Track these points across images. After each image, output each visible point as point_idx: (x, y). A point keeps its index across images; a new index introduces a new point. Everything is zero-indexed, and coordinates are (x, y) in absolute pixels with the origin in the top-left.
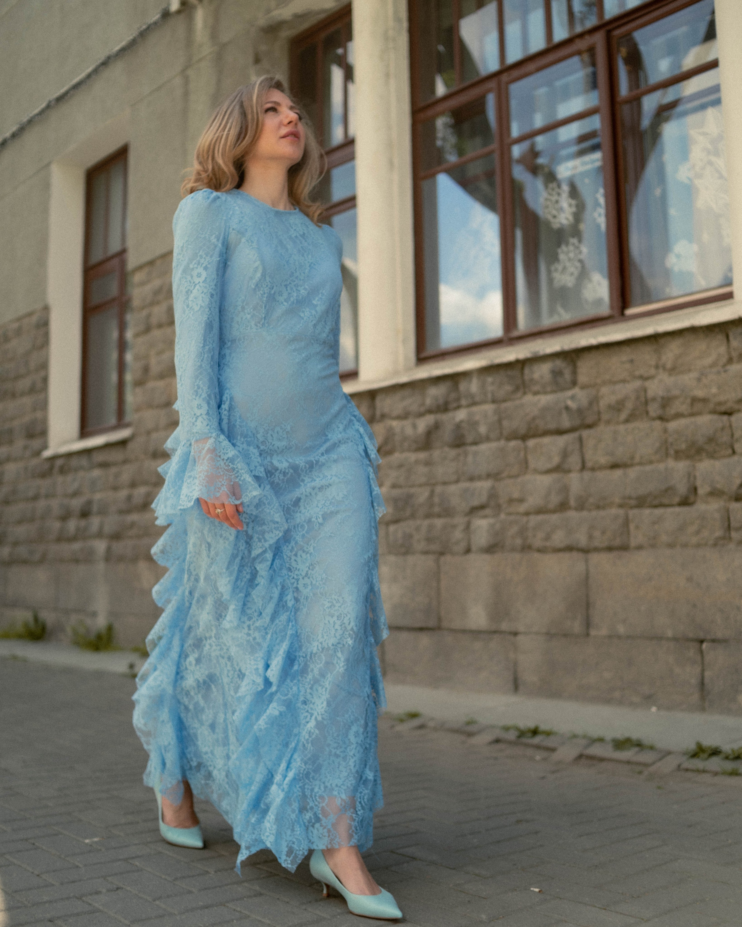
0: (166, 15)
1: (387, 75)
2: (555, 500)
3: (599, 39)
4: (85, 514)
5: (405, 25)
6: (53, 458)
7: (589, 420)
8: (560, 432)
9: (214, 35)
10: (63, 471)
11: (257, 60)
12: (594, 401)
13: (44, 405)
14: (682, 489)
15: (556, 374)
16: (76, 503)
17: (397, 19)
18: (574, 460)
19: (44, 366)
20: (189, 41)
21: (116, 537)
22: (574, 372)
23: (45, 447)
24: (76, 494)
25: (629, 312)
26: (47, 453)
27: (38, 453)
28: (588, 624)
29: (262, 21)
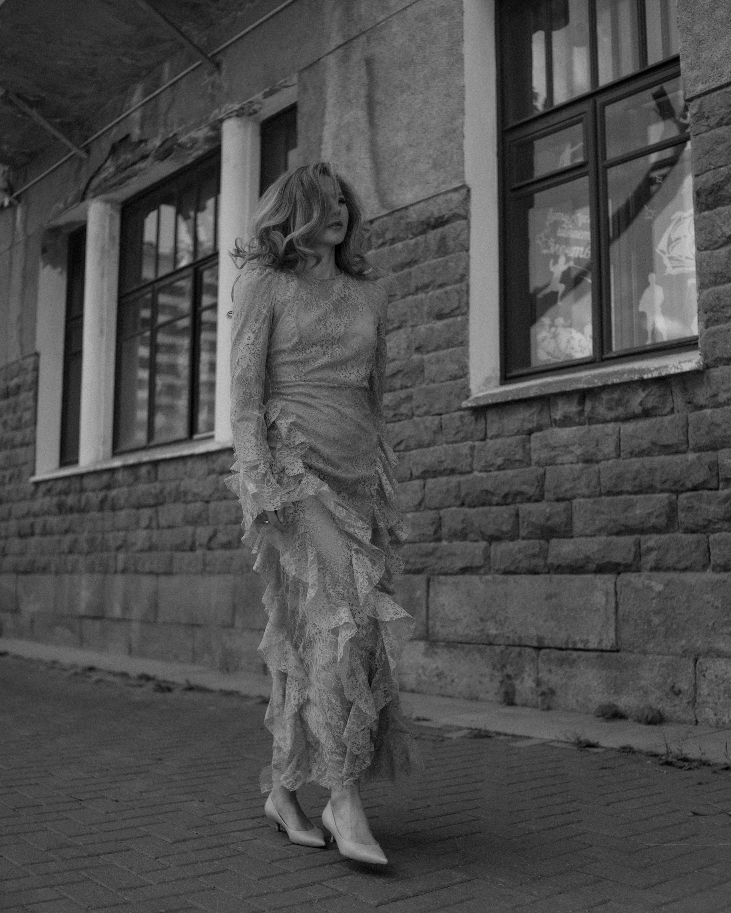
0: (3, 207)
5: (118, 240)
7: (161, 500)
8: (149, 507)
9: (25, 227)
14: (189, 541)
15: (149, 473)
17: (112, 238)
18: (154, 524)
20: (13, 228)
22: (156, 473)
25: (196, 437)
29: (46, 225)
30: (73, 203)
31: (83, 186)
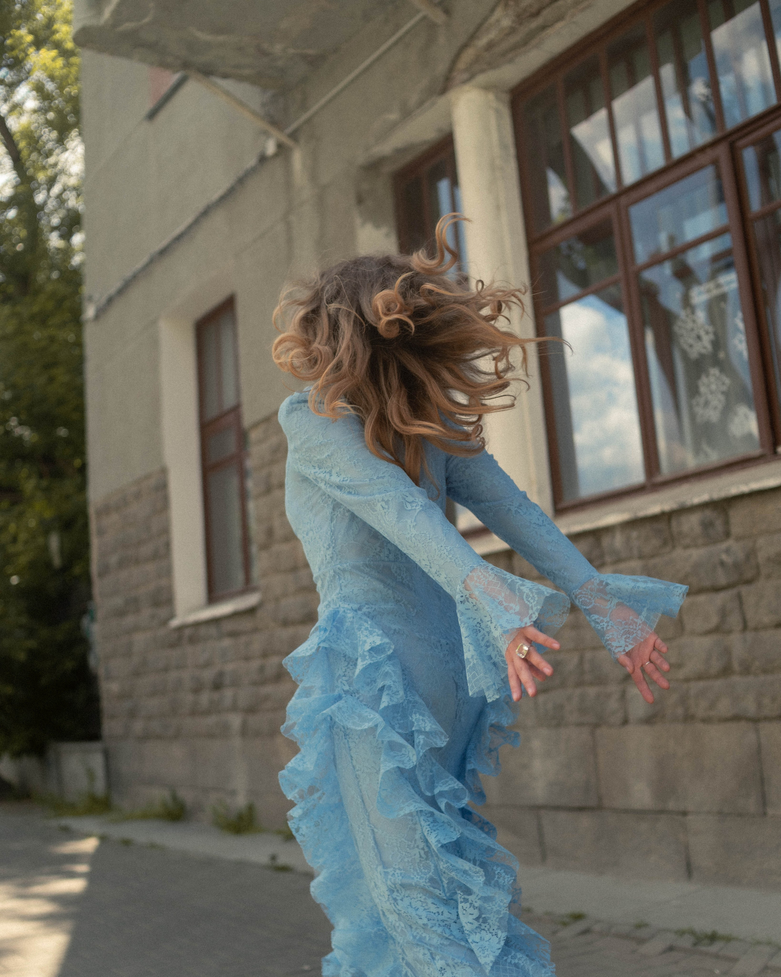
0: (263, 159)
1: (498, 207)
2: (716, 665)
3: (722, 151)
4: (217, 686)
5: (512, 151)
6: (181, 628)
7: (748, 575)
8: (716, 589)
9: (313, 176)
10: (192, 640)
11: (360, 200)
12: (751, 554)
13: (168, 572)
15: (707, 525)
16: (208, 675)
17: (503, 146)
18: (734, 620)
19: (166, 531)
20: (288, 184)
21: (251, 710)
22: (727, 523)
23: (172, 616)
24: (207, 665)
26: (175, 623)
27: (165, 622)
28: (764, 801)
29: (361, 159)
30: (421, 103)
31: (441, 68)
